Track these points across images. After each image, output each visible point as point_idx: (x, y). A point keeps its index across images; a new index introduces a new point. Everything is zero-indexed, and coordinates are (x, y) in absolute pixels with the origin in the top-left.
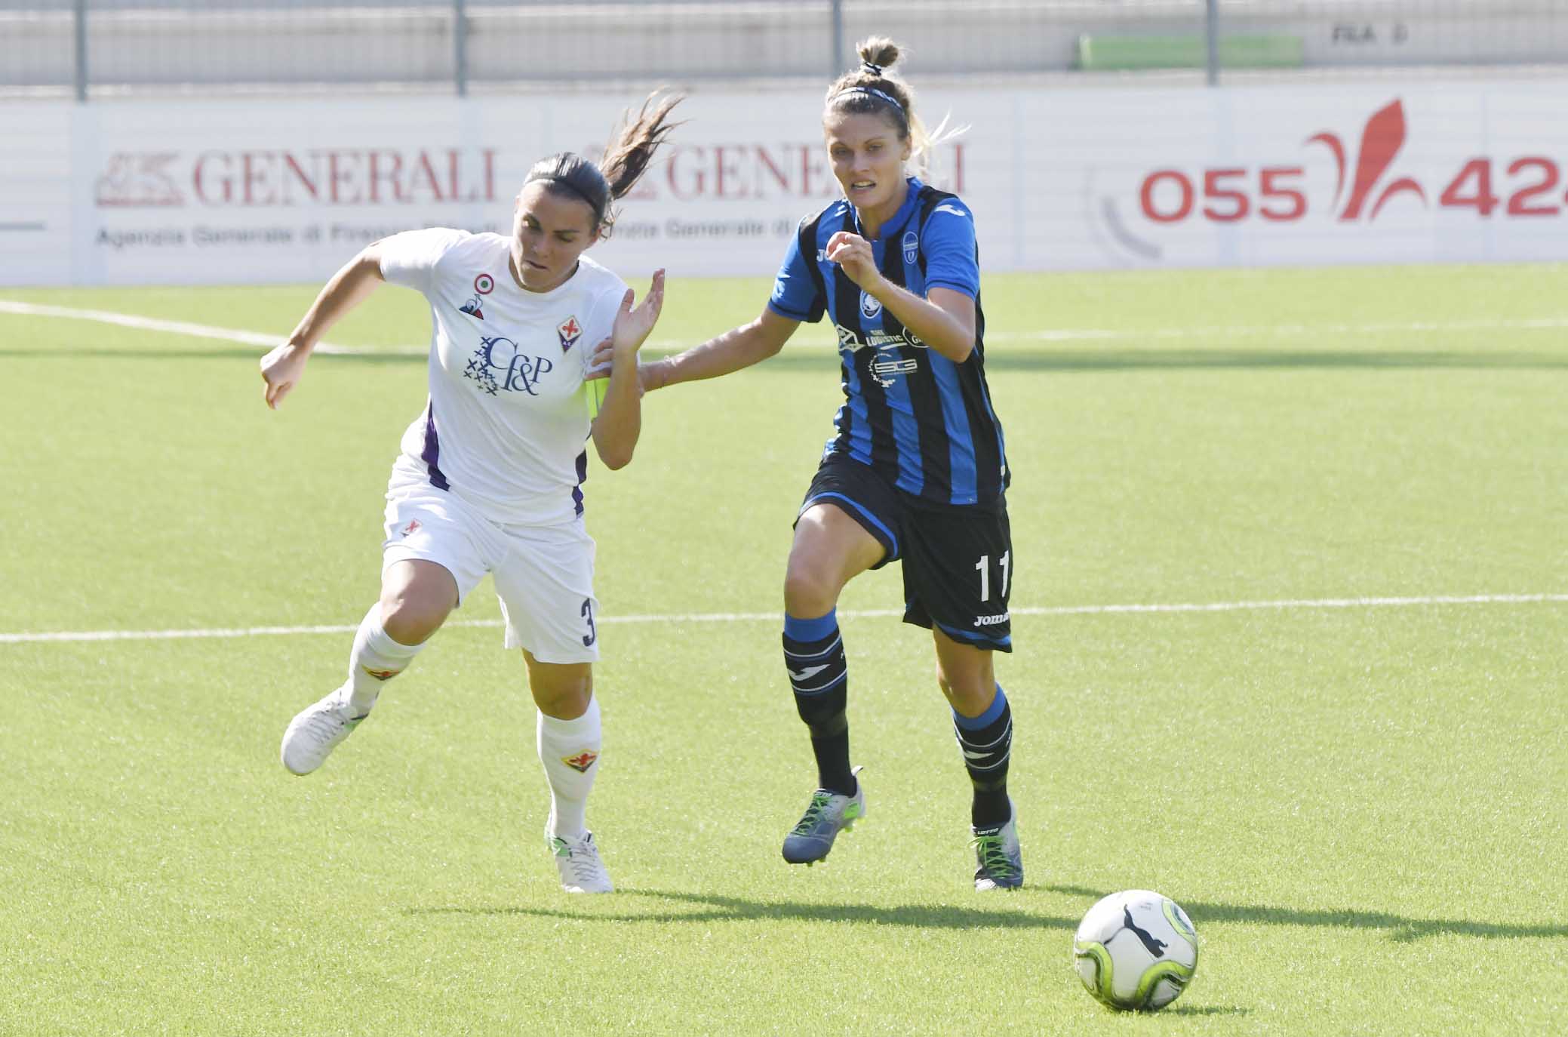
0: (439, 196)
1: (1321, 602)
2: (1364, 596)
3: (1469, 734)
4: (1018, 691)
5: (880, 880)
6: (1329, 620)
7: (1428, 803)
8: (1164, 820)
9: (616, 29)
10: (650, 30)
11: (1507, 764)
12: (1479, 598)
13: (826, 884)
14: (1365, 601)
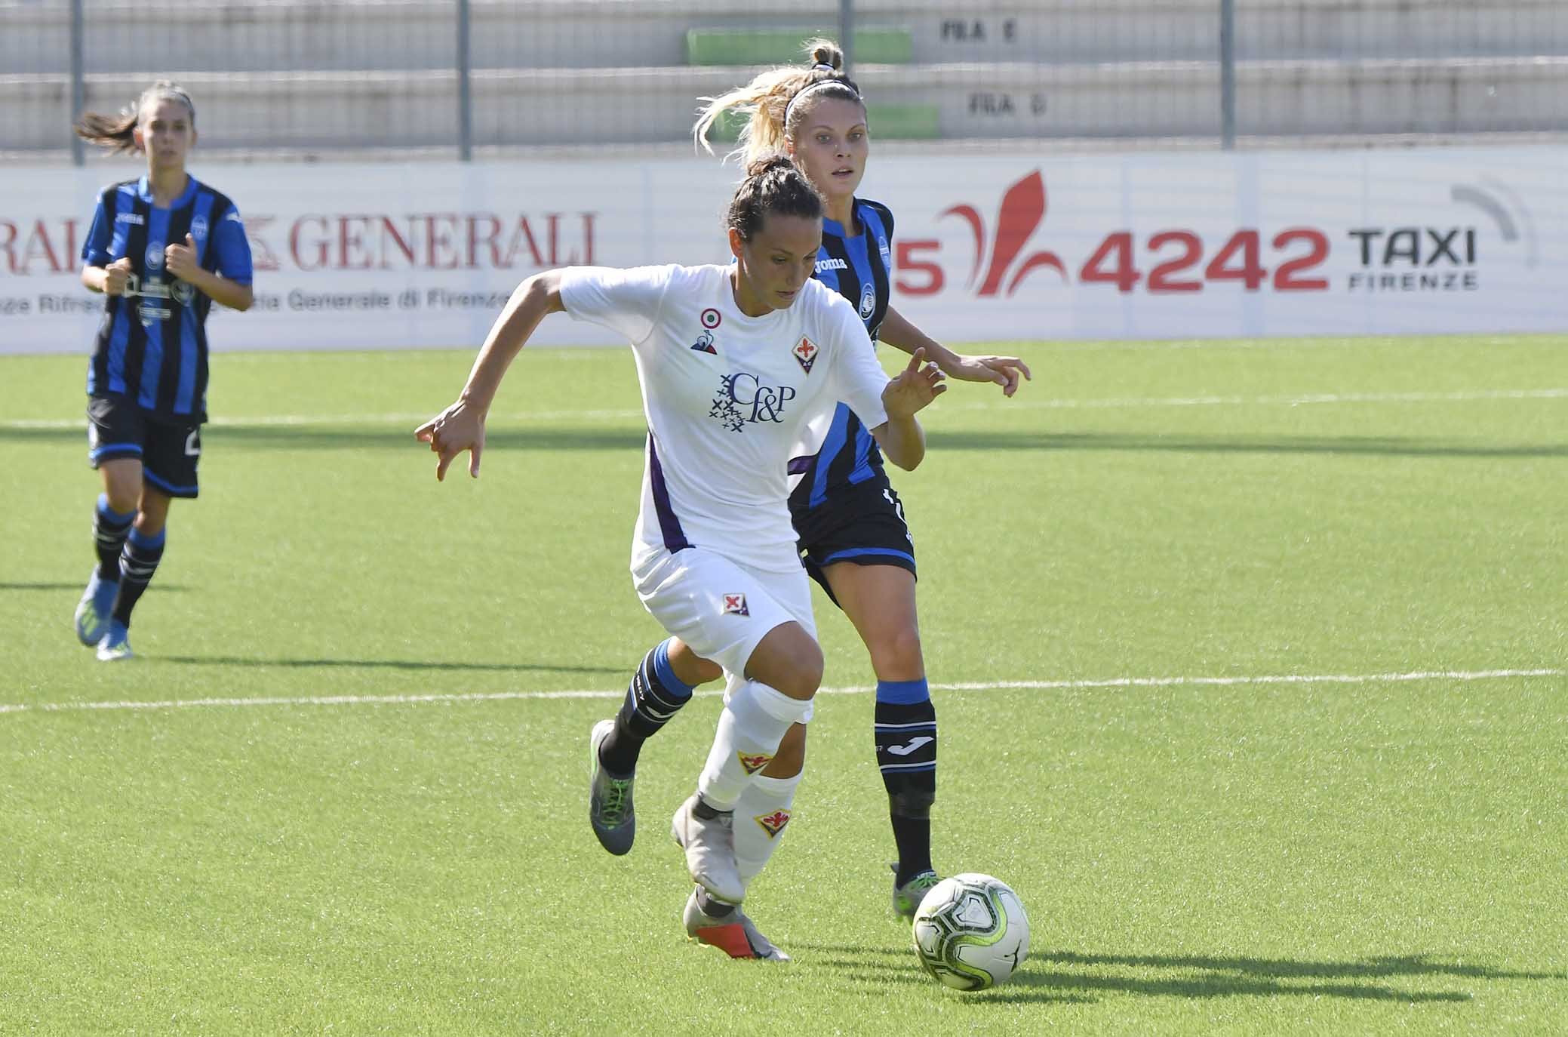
0: (56, 267)
1: (958, 686)
2: (1002, 679)
3: (1109, 821)
4: (648, 776)
5: (506, 970)
6: (966, 704)
7: (1067, 891)
8: (796, 909)
9: (239, 97)
10: (272, 97)
11: (1148, 851)
12: (1119, 682)
13: (451, 973)
14: (1003, 684)
